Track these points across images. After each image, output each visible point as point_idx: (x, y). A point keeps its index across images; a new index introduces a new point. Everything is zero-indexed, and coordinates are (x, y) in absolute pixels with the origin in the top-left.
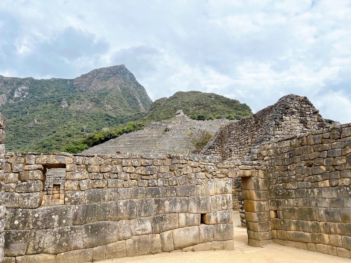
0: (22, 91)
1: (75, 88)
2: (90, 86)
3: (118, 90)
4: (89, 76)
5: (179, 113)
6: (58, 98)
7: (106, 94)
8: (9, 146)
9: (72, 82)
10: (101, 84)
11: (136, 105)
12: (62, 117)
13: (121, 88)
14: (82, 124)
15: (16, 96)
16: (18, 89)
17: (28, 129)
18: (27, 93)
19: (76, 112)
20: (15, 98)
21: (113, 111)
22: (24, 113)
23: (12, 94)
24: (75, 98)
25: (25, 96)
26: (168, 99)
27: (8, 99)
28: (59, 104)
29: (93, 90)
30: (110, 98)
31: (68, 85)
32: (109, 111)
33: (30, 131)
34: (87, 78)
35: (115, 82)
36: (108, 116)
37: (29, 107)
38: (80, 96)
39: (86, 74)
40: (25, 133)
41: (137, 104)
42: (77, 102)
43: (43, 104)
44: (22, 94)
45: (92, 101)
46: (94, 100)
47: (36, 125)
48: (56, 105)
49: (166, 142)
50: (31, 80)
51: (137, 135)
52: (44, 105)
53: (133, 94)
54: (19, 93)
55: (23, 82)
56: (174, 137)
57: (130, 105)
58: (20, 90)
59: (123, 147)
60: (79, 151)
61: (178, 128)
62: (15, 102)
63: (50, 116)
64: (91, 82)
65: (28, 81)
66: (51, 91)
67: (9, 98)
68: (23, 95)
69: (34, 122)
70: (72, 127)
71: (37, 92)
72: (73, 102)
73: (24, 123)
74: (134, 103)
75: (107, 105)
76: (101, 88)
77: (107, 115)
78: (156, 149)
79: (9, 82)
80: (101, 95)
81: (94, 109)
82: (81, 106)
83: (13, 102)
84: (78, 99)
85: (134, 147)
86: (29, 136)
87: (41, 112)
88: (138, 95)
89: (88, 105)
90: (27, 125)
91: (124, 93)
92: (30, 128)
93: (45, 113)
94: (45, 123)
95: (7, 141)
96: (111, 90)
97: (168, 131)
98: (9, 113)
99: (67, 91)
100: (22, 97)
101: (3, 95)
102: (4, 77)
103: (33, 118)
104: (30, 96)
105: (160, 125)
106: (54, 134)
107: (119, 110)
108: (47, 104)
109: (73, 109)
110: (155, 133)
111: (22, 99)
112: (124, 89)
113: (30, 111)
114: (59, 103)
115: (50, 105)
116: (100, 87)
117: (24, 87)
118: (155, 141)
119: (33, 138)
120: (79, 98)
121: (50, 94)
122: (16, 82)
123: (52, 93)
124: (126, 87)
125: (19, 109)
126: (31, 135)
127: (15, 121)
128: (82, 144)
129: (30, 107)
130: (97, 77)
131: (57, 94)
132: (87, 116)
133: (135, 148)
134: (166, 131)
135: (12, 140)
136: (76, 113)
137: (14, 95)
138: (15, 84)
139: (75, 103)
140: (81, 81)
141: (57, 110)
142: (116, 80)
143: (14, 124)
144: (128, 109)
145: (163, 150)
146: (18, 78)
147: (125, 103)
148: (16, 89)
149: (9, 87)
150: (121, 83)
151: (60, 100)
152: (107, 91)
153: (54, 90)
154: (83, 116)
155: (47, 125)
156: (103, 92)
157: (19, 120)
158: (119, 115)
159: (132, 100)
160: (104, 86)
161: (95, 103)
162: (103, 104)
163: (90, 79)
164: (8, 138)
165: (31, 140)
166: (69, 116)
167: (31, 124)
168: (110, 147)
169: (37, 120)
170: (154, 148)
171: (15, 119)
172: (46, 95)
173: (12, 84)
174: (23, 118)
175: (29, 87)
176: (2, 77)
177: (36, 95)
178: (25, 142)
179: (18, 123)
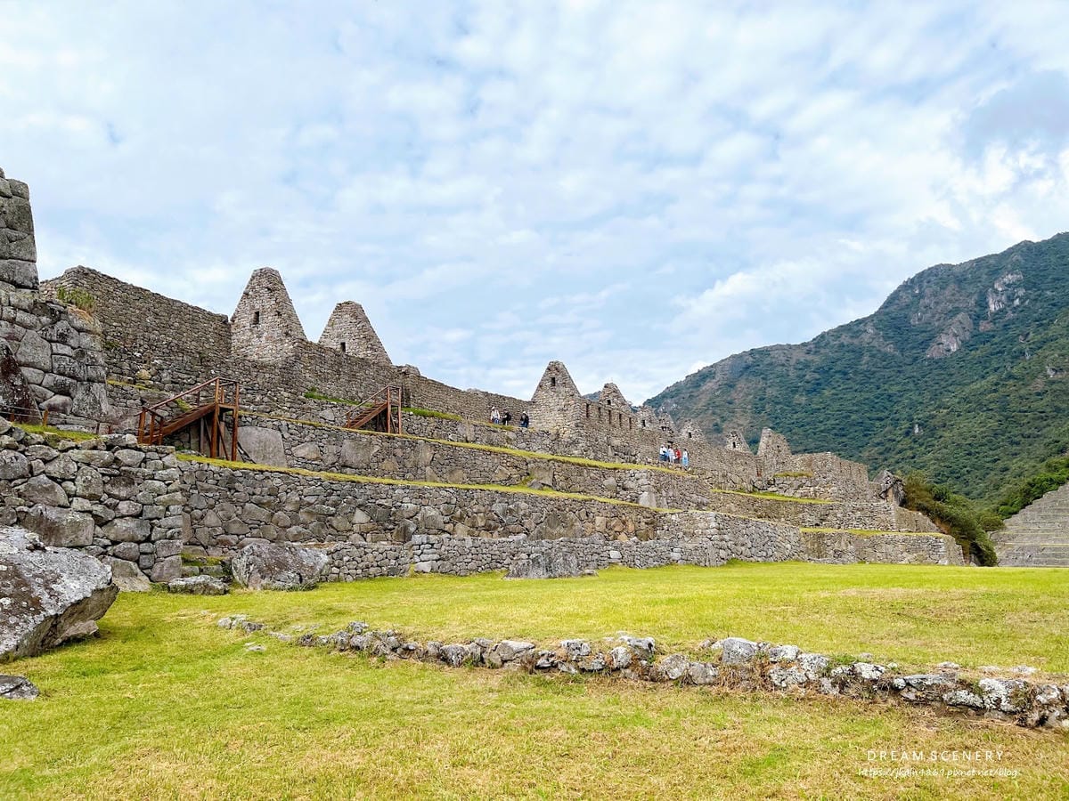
0: (1006, 290)
8: (991, 452)
15: (992, 307)
16: (993, 287)
17: (1034, 398)
18: (1021, 292)
20: (991, 313)
22: (1017, 354)
23: (983, 304)
25: (1018, 300)
27: (974, 324)
33: (1038, 404)
37: (1028, 334)
40: (1025, 412)
43: (1066, 314)
44: (1008, 297)
47: (1053, 382)
50: (1024, 249)
54: (998, 298)
55: (1004, 264)
58: (1000, 289)
60: (1053, 487)
62: (995, 324)
65: (1016, 257)
67: (977, 318)
68: (1010, 299)
69: (1047, 376)
71: (1049, 280)
73: (1021, 382)
79: (970, 276)
83: (990, 326)
86: (1038, 418)
87: (1061, 341)
90: (1029, 388)
92: (1038, 394)
95: (984, 441)
98: (982, 360)
100: (1009, 306)
101: (960, 316)
102: (953, 266)
103: (1041, 363)
104: (1032, 297)
111: (1010, 312)
113: (1032, 346)
117: (1009, 278)
119: (1049, 421)
122: (987, 270)
125: (1004, 344)
126: (1043, 415)
127: (997, 384)
129: (1031, 335)
135: (996, 434)
137: (987, 306)
138: (984, 277)
143: (995, 391)
146: (990, 256)
148: (990, 289)
149: (971, 289)
157: (1005, 379)
164: (985, 432)
165: (1044, 427)
167: (1038, 385)
169: (1053, 369)
171: (992, 378)
173: (977, 279)
174: (1014, 371)
175: (1023, 272)
176: (950, 267)
177: (1046, 290)
178: (1029, 437)
179: (1005, 385)
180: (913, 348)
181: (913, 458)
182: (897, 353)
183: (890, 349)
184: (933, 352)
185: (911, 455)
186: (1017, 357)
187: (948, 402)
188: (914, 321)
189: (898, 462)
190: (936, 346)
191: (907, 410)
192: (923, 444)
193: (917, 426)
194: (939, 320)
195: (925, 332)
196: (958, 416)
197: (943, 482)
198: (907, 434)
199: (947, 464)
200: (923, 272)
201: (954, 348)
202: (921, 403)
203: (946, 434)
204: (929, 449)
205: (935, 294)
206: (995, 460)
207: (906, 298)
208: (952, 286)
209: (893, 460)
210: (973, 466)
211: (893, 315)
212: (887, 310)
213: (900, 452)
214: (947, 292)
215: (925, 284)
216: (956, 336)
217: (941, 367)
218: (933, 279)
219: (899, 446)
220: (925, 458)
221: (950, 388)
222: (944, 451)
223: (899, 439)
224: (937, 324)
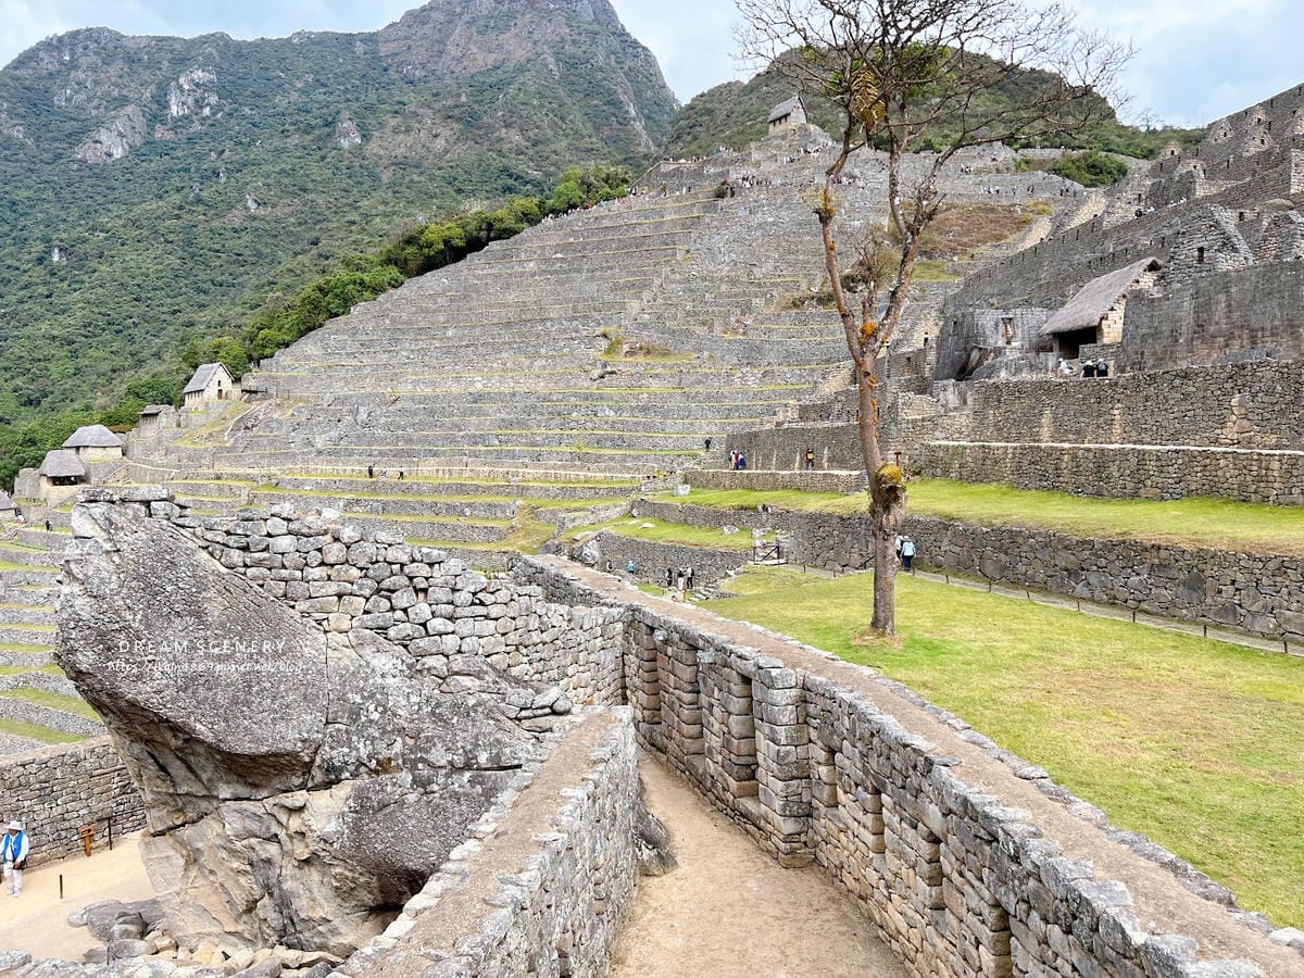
0: (194, 91)
1: (385, 70)
2: (440, 57)
3: (546, 65)
4: (434, 15)
5: (786, 116)
6: (325, 111)
7: (501, 86)
8: (169, 301)
9: (371, 46)
10: (479, 48)
11: (618, 126)
12: (343, 185)
13: (558, 60)
14: (412, 210)
15: (175, 110)
16: (177, 80)
17: (229, 234)
18: (213, 99)
19: (393, 164)
20: (172, 118)
21: (531, 152)
22: (209, 173)
23: (162, 102)
24: (387, 107)
25: (208, 109)
26: (746, 87)
27: (148, 126)
28: (329, 134)
29: (452, 72)
30: (515, 102)
31: (358, 58)
32: (513, 156)
33: (236, 244)
34: (428, 23)
35: (535, 36)
36: (510, 176)
37: (223, 151)
38: (405, 99)
39: (424, 9)
40: (218, 251)
41: (624, 122)
42: (393, 122)
43: (272, 136)
44: (197, 101)
45: (450, 117)
46: (456, 112)
47: (254, 218)
48: (320, 138)
49: (718, 242)
50: (221, 43)
51: (596, 218)
52: (277, 143)
53: (605, 79)
54: (183, 99)
55: (193, 54)
56: (758, 218)
57: (597, 128)
58: (186, 87)
59: (534, 274)
60: (367, 294)
61: (778, 181)
62: (176, 133)
63: (299, 182)
64: (442, 42)
65: (210, 50)
66: (299, 85)
67: (153, 119)
68: (199, 104)
69: (247, 209)
70: (378, 220)
71: (248, 93)
72: (381, 125)
73: (213, 212)
74: (613, 118)
75: (504, 130)
76: (481, 63)
77: (505, 170)
78: (672, 277)
79: (146, 57)
80: (481, 92)
81: (458, 151)
82: (410, 139)
83: (169, 136)
84: (396, 112)
85: (579, 271)
86: (235, 262)
87: (265, 168)
88: (629, 84)
89: (436, 136)
90: (222, 220)
91: (572, 78)
92: (235, 230)
93: (283, 171)
94: (285, 209)
95: (160, 283)
96: (520, 69)
97: (733, 195)
98: (158, 175)
99: (358, 83)
100: (196, 114)
101: (129, 109)
102: (123, 36)
103: (240, 191)
104: (227, 109)
105: (698, 174)
106: (314, 251)
107: (553, 147)
108: (287, 137)
109: (382, 152)
110: (671, 208)
111: (197, 123)
112: (571, 64)
113: (228, 166)
114: (327, 129)
115: (295, 139)
116: (481, 59)
117: (199, 75)
118: (669, 241)
119: (248, 268)
120: (401, 106)
121: (294, 96)
122: (170, 56)
123: (302, 92)
124: (579, 53)
125: (190, 160)
126: (240, 258)
127: (180, 208)
128: (379, 268)
129: (227, 153)
130: (466, 17)
131: (321, 97)
132: (432, 178)
133: (584, 275)
134: (720, 195)
135: (176, 276)
136: (393, 168)
137: (167, 107)
138: (166, 63)
139: (387, 130)
140: (406, 38)
141: (323, 158)
142: (539, 25)
143: (178, 217)
144: (585, 143)
145: (704, 279)
146: (174, 39)
147: (576, 116)
148: (173, 83)
149: (146, 76)
150: (558, 39)
151: (330, 119)
152: (503, 77)
153: (310, 80)
154: (416, 178)
155: (292, 220)
156: (493, 80)
157: (192, 203)
158: (552, 169)
159: (605, 108)
160: (494, 55)
161: (461, 127)
162: (490, 129)
163: (440, 30)
164: (161, 272)
165: (241, 275)
166: (368, 182)
167: (235, 218)
168: (485, 272)
169: (256, 201)
170: (666, 270)
171: (176, 198)
172: (281, 102)
173: (154, 64)
174: (205, 194)
175: (218, 73)
176: (119, 37)
177: (245, 105)
178: (221, 285)
179: (191, 212)
180: (55, 139)
181: (47, 297)
182: (29, 142)
183: (18, 133)
184: (86, 152)
185: (46, 293)
186: (208, 178)
187: (107, 222)
188: (59, 100)
189: (21, 302)
190: (92, 144)
191: (41, 227)
192: (66, 279)
193: (56, 251)
194: (97, 108)
195: (75, 120)
196: (122, 245)
197: (95, 336)
198: (40, 260)
199: (103, 310)
200: (78, 31)
201: (118, 153)
202: (65, 220)
203: (103, 268)
204: (74, 286)
205: (94, 69)
206: (175, 312)
207: (48, 63)
208: (119, 64)
209: (14, 299)
210: (143, 317)
211: (27, 83)
212: (17, 72)
213: (26, 287)
214: (113, 71)
215: (80, 50)
216: (121, 135)
217: (97, 176)
218: (93, 46)
219: (25, 278)
220: (68, 298)
221: (110, 206)
222: (100, 290)
223: (25, 267)
224: (94, 112)
